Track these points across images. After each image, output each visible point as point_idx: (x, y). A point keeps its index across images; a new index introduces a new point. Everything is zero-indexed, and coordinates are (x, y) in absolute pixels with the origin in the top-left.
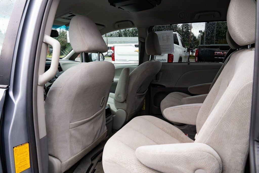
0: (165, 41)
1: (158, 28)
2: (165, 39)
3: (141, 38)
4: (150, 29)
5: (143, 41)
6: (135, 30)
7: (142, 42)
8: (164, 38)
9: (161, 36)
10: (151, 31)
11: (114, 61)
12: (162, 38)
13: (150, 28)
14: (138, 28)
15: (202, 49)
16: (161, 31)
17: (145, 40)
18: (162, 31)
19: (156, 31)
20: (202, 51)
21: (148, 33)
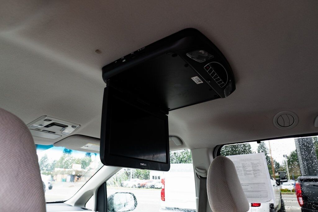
0: (250, 174)
1: (232, 150)
2: (251, 171)
3: (198, 168)
4: (217, 151)
5: (203, 176)
6: (187, 153)
7: (200, 176)
8: (247, 170)
9: (241, 165)
10: (219, 154)
11: (164, 201)
12: (241, 169)
13: (215, 148)
14: (193, 149)
15: (307, 184)
16: (239, 154)
17: (206, 172)
18: (241, 155)
19: (227, 155)
20: (308, 187)
21: (212, 159)
